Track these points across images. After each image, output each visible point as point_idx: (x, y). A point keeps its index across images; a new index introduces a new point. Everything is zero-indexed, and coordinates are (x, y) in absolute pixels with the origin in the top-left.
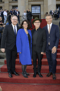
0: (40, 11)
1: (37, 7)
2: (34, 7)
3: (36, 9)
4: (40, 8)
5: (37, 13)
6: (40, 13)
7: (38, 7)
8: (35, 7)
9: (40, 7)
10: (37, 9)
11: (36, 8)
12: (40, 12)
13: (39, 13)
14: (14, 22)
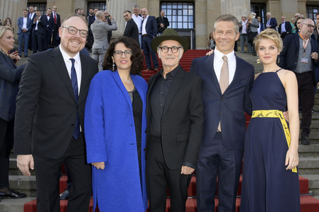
0: (194, 22)
1: (180, 7)
2: (169, 7)
3: (177, 15)
4: (191, 12)
5: (183, 30)
6: (194, 30)
7: (185, 7)
8: (175, 7)
9: (191, 7)
10: (180, 12)
11: (177, 10)
12: (191, 26)
13: (188, 30)
14: (71, 40)
